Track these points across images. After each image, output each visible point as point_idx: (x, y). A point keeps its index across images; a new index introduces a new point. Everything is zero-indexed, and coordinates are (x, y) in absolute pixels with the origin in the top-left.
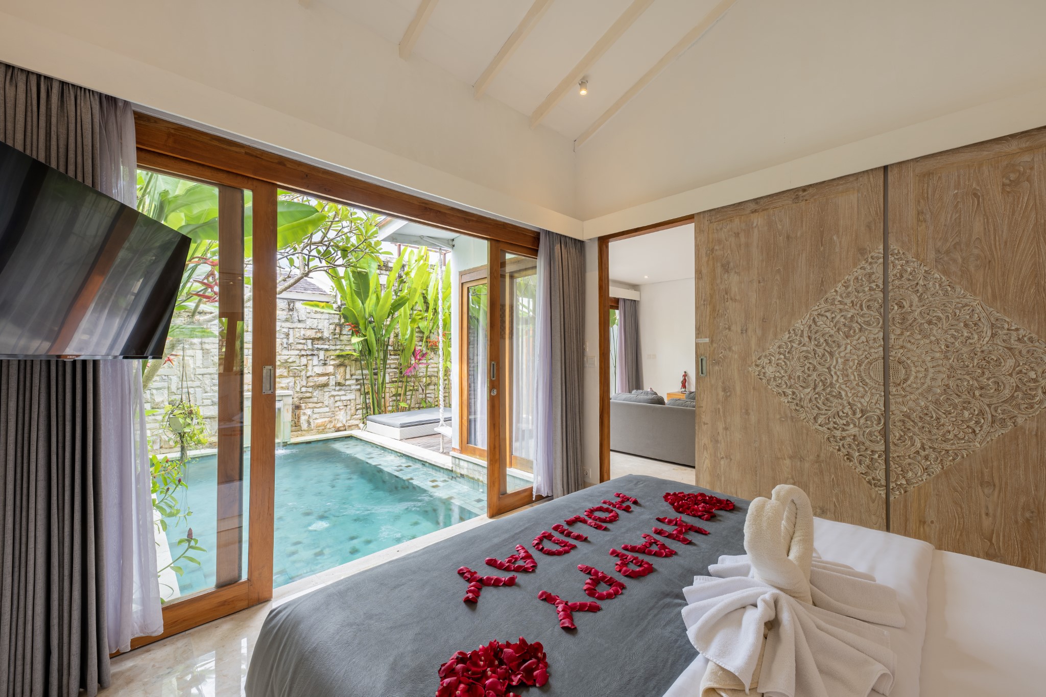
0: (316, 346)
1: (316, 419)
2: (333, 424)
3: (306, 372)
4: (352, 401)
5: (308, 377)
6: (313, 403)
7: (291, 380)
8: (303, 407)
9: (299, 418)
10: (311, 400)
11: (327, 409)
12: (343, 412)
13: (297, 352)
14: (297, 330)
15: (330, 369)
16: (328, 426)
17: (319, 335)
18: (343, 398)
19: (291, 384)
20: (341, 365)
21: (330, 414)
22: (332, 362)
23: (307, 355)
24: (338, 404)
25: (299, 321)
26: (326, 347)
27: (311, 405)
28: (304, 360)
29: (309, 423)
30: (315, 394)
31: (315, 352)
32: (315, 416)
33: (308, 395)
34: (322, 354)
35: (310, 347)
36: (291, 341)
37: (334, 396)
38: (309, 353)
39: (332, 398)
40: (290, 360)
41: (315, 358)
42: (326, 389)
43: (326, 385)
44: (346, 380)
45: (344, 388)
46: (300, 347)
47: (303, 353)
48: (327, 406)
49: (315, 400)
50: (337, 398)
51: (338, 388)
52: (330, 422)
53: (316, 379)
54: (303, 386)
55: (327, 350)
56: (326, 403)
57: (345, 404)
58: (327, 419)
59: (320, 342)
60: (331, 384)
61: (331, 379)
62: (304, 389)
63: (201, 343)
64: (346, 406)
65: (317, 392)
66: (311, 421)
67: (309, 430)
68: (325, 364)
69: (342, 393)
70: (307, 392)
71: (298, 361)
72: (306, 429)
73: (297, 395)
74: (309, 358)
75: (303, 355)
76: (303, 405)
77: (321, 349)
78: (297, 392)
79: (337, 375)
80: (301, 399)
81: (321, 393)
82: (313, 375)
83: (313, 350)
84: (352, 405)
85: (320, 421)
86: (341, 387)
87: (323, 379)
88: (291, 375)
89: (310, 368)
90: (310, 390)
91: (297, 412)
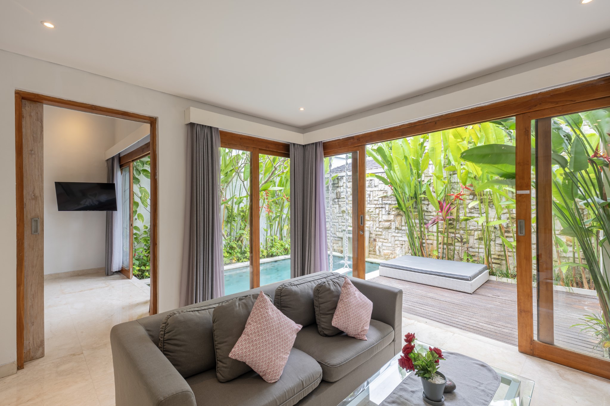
0: (384, 202)
1: (384, 250)
2: (394, 255)
3: (379, 218)
4: (406, 242)
5: (380, 222)
6: (383, 239)
7: (371, 222)
8: (377, 241)
9: (375, 247)
10: (381, 237)
11: (390, 245)
12: (399, 248)
13: (374, 206)
14: (374, 192)
15: (392, 217)
16: (391, 256)
17: (385, 195)
18: (400, 239)
19: (371, 225)
20: (399, 215)
21: (392, 248)
22: (393, 213)
23: (379, 208)
24: (397, 242)
25: (375, 186)
26: (390, 202)
27: (381, 240)
28: (377, 210)
29: (380, 252)
30: (383, 233)
31: (384, 206)
32: (384, 248)
33: (380, 233)
34: (387, 206)
35: (381, 202)
36: (371, 199)
37: (395, 237)
38: (380, 206)
39: (393, 238)
40: (370, 211)
41: (384, 210)
42: (390, 231)
43: (389, 228)
44: (402, 226)
45: (401, 231)
46: (376, 202)
47: (377, 206)
48: (390, 243)
49: (383, 237)
50: (396, 238)
51: (397, 231)
52: (392, 253)
53: (383, 223)
54: (377, 227)
55: (390, 204)
56: (390, 240)
57: (401, 243)
58: (390, 252)
59: (386, 199)
60: (392, 228)
61: (392, 225)
62: (377, 229)
63: (338, 201)
64: (402, 245)
65: (384, 232)
66: (381, 250)
67: (380, 256)
68: (389, 214)
69: (399, 235)
70: (379, 231)
71: (374, 211)
72: (378, 254)
73: (374, 232)
74: (380, 209)
75: (377, 208)
76: (377, 239)
77: (387, 204)
78: (375, 231)
79: (396, 222)
80: (376, 235)
81: (387, 233)
82: (382, 220)
83: (382, 205)
84: (406, 245)
85: (386, 251)
86: (399, 231)
87: (387, 224)
88: (371, 219)
89: (380, 216)
90: (381, 230)
91: (374, 243)
